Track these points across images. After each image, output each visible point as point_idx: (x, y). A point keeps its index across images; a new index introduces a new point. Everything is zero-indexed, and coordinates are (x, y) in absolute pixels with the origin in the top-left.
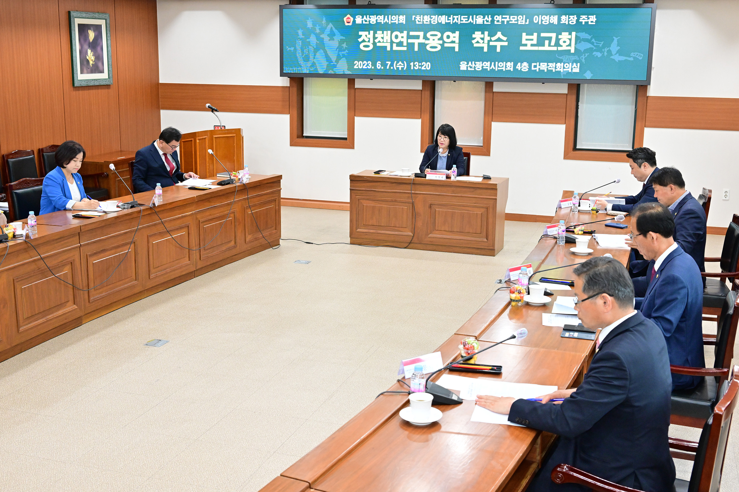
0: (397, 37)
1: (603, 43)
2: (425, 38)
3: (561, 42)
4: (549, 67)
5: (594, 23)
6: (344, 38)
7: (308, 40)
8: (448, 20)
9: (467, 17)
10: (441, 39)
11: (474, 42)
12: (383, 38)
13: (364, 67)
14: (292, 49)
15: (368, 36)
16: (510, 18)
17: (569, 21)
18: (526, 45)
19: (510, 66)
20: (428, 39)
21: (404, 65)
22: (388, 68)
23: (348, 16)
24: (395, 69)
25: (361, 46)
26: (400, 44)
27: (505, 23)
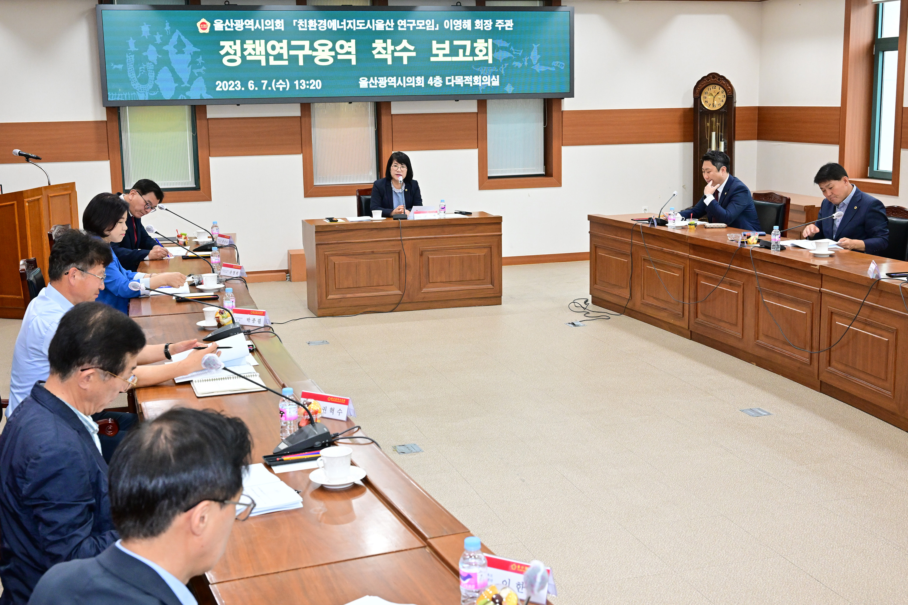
0: (273, 48)
1: (522, 50)
2: (312, 48)
3: (477, 51)
4: (465, 81)
5: (512, 29)
6: (199, 50)
7: (144, 54)
8: (340, 25)
9: (363, 21)
10: (333, 49)
11: (374, 52)
12: (254, 49)
13: (231, 89)
14: (120, 67)
15: (234, 47)
16: (416, 23)
17: (484, 26)
18: (437, 55)
19: (420, 81)
20: (317, 50)
21: (286, 84)
22: (264, 88)
23: (203, 20)
24: (275, 90)
25: (225, 61)
26: (279, 57)
27: (411, 29)
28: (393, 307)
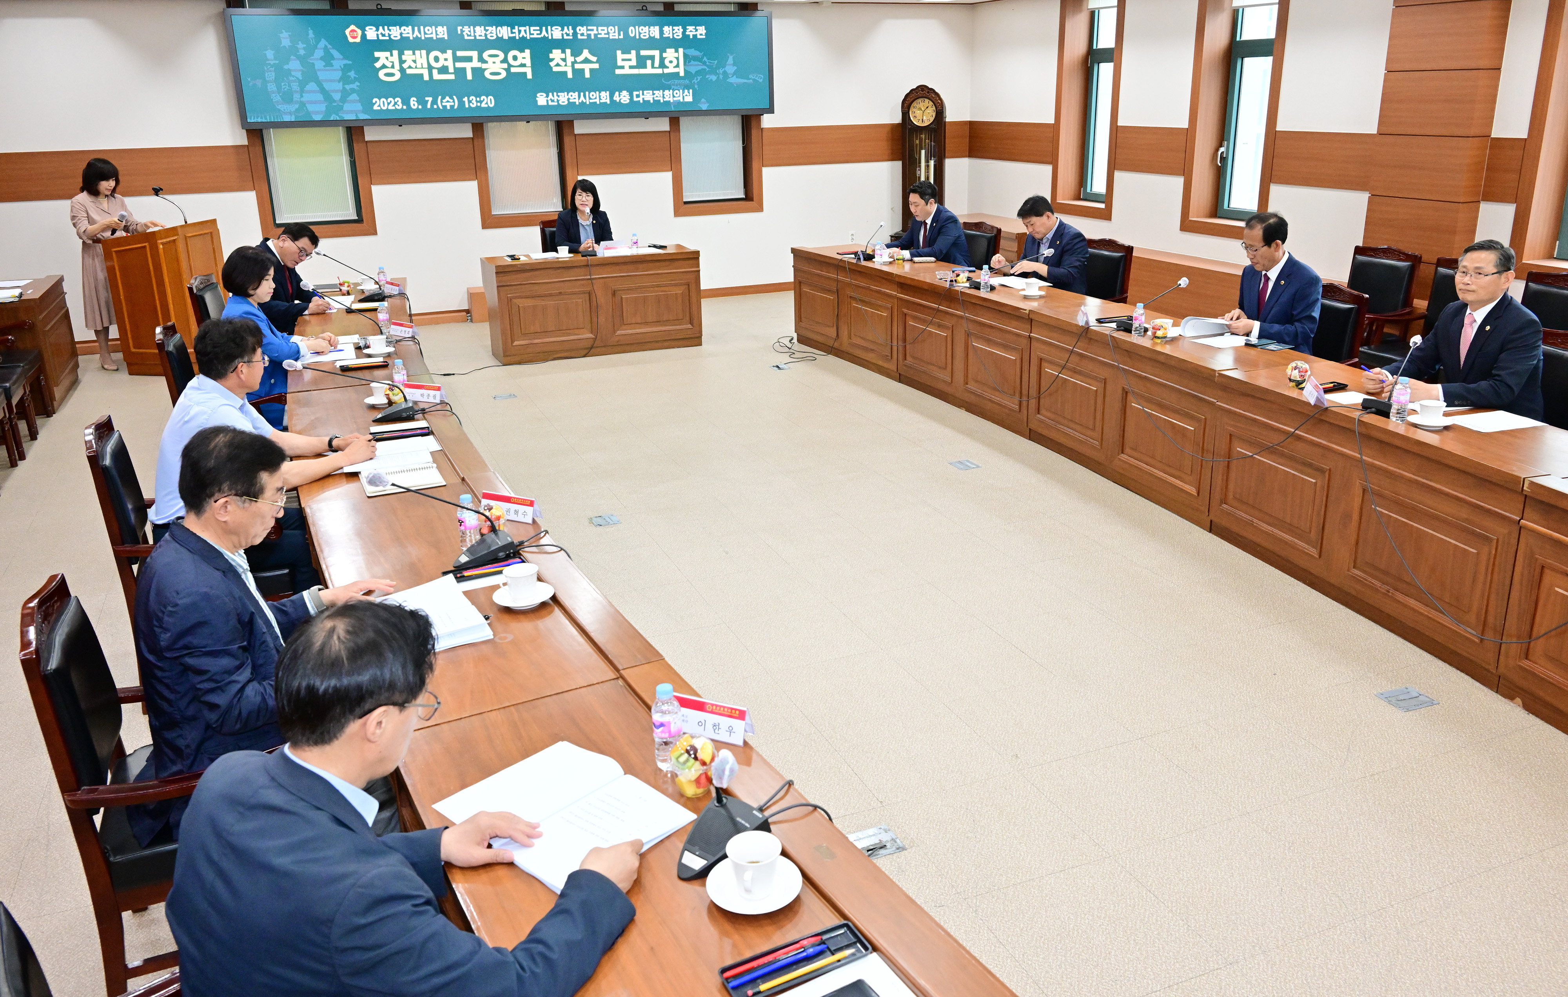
0: (437, 59)
1: (716, 62)
2: (481, 60)
3: (667, 62)
4: (655, 96)
5: (704, 37)
6: (351, 62)
7: (286, 67)
8: (512, 33)
9: (538, 28)
10: (505, 61)
11: (552, 64)
12: (415, 61)
13: (391, 107)
14: (259, 83)
15: (391, 59)
16: (597, 30)
17: (673, 34)
18: (622, 67)
19: (605, 97)
20: (486, 62)
21: (454, 102)
22: (429, 106)
23: (353, 27)
24: (441, 108)
25: (381, 74)
26: (444, 70)
27: (593, 37)
28: (586, 351)
